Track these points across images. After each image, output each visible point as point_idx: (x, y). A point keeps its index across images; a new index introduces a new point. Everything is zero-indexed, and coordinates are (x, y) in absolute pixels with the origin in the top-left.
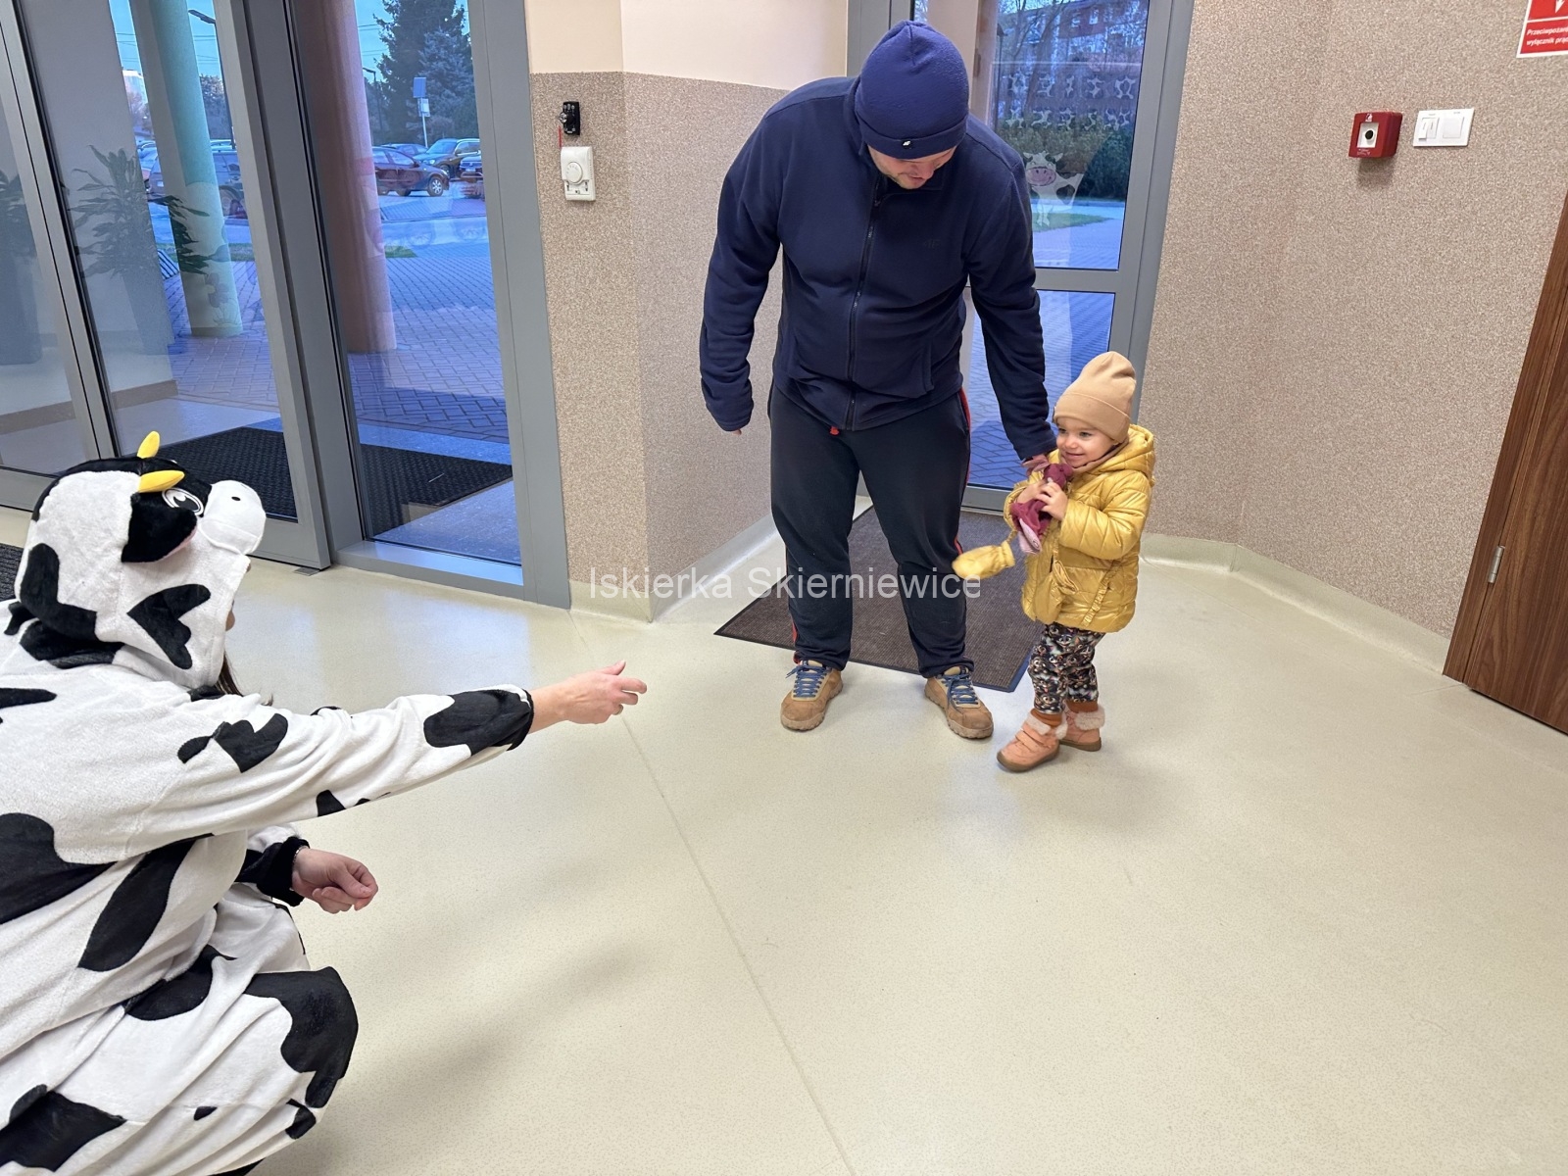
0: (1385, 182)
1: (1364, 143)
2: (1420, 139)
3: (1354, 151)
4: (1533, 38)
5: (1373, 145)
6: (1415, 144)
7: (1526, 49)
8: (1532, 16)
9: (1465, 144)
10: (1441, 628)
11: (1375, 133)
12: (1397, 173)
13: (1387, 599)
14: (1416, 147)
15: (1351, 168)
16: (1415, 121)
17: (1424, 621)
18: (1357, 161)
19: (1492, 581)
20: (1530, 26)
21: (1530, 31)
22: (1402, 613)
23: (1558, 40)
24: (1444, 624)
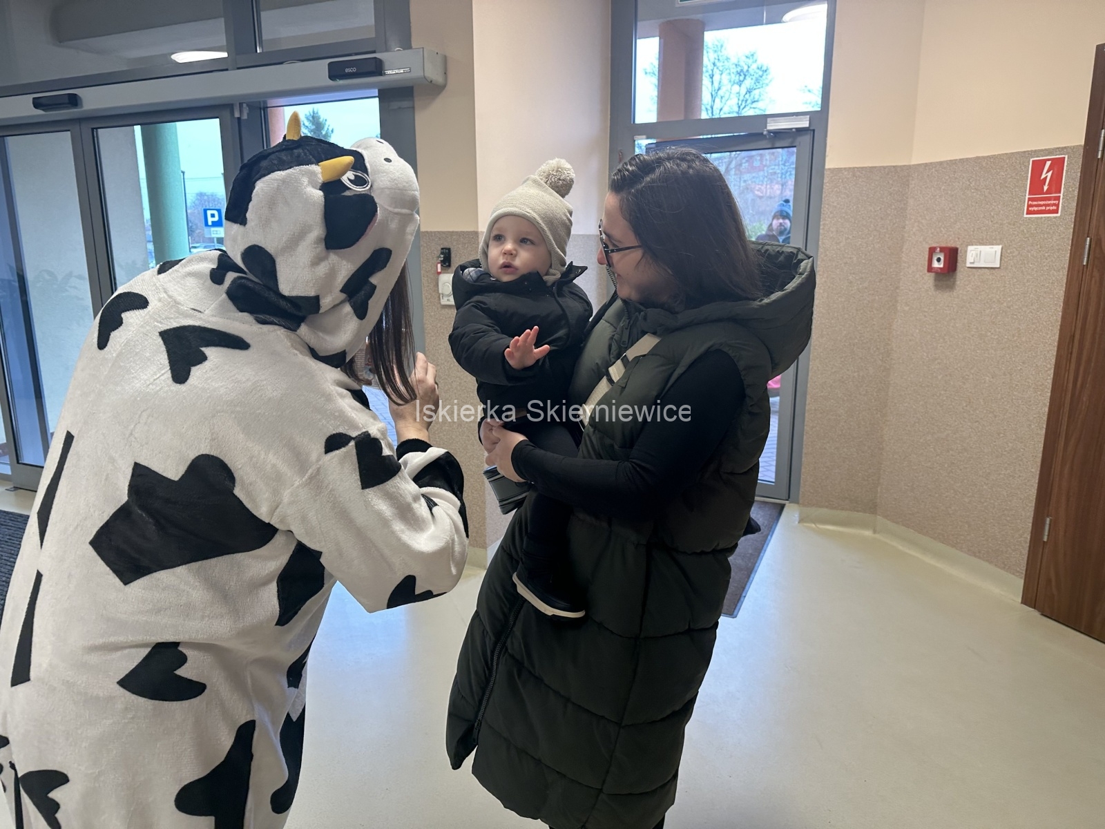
0: (951, 287)
1: (936, 265)
2: (971, 263)
3: (930, 269)
4: (1033, 206)
5: (942, 266)
6: (968, 265)
7: (1029, 213)
8: (1030, 194)
9: (998, 266)
10: (1018, 572)
11: (942, 258)
12: (958, 283)
13: (979, 552)
14: (968, 267)
15: (930, 278)
16: (966, 252)
17: (1005, 567)
18: (933, 274)
19: (1045, 541)
20: (1029, 199)
21: (1030, 202)
22: (990, 562)
23: (1048, 208)
24: (1018, 569)
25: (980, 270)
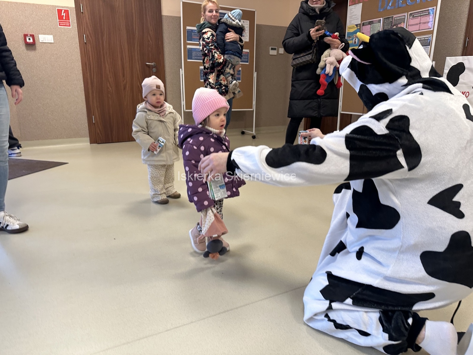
0: (35, 49)
4: (61, 23)
6: (40, 41)
7: (60, 25)
8: (59, 19)
9: (53, 42)
11: (31, 39)
12: (37, 48)
13: (71, 136)
17: (81, 136)
19: (94, 122)
20: (59, 21)
21: (60, 22)
22: (75, 137)
23: (66, 25)
24: (86, 135)
25: (46, 44)
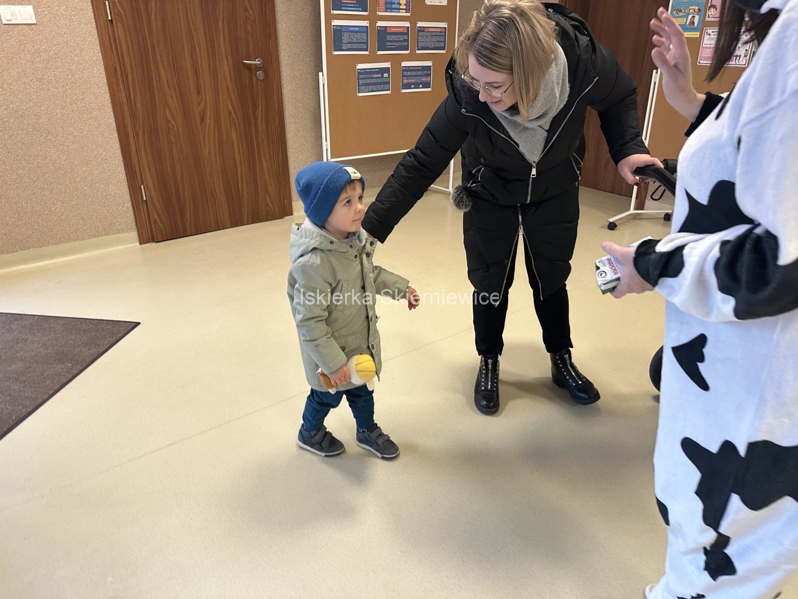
2: (7, 20)
6: (4, 23)
9: (35, 22)
13: (98, 232)
17: (120, 231)
19: (145, 199)
25: (17, 27)
